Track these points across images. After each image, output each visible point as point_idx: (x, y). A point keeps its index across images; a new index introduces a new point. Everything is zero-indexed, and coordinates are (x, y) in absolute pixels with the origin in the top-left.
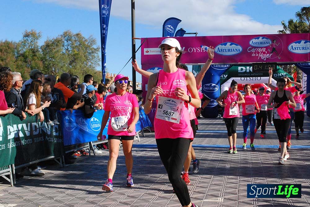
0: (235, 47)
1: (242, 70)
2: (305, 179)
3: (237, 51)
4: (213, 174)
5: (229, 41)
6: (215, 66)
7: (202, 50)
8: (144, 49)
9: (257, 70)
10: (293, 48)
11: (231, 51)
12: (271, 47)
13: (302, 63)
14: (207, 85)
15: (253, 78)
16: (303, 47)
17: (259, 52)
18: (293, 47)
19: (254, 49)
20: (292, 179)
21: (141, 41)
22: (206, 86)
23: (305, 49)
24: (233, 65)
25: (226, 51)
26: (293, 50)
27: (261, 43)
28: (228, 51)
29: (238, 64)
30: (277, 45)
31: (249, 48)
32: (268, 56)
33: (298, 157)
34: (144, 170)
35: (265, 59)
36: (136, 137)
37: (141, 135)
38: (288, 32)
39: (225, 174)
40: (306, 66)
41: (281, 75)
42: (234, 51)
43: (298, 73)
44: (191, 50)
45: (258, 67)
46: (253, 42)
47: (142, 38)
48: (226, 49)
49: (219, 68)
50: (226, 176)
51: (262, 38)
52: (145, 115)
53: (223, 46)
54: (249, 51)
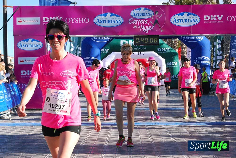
2: (184, 156)
4: (89, 153)
5: (109, 12)
6: (95, 38)
7: (80, 20)
8: (17, 18)
9: (139, 44)
12: (153, 18)
13: (185, 37)
14: (86, 58)
17: (141, 24)
19: (135, 20)
20: (172, 156)
21: (13, 10)
24: (114, 38)
26: (176, 22)
27: (143, 14)
29: (118, 36)
30: (160, 17)
31: (130, 19)
32: (150, 28)
33: (179, 134)
34: (14, 150)
35: (147, 31)
36: (8, 115)
37: (14, 113)
38: (172, 4)
39: (102, 152)
40: (189, 40)
41: (164, 50)
44: (68, 20)
45: (140, 40)
46: (134, 13)
47: (14, 6)
49: (99, 40)
50: (103, 154)
51: (144, 9)
52: (18, 92)
53: (103, 17)
54: (130, 23)
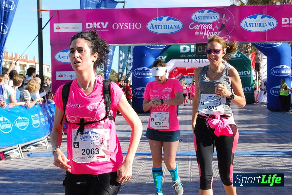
0: (173, 23)
1: (186, 50)
3: (176, 27)
5: (166, 15)
9: (202, 54)
10: (247, 25)
11: (167, 27)
14: (139, 69)
15: (200, 60)
16: (259, 24)
17: (205, 29)
18: (246, 23)
19: (197, 25)
21: (50, 14)
22: (137, 70)
23: (262, 25)
25: (161, 28)
27: (206, 18)
28: (165, 28)
29: (177, 44)
30: (227, 21)
31: (191, 24)
32: (215, 34)
40: (265, 45)
41: (235, 57)
42: (172, 28)
43: (257, 54)
44: (115, 26)
45: (203, 49)
46: (195, 16)
47: (50, 10)
48: (161, 26)
49: (154, 47)
51: (208, 11)
53: (158, 21)
54: (191, 29)
